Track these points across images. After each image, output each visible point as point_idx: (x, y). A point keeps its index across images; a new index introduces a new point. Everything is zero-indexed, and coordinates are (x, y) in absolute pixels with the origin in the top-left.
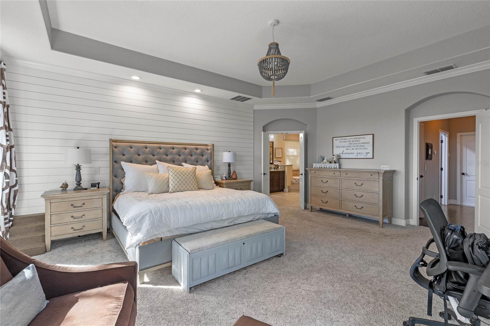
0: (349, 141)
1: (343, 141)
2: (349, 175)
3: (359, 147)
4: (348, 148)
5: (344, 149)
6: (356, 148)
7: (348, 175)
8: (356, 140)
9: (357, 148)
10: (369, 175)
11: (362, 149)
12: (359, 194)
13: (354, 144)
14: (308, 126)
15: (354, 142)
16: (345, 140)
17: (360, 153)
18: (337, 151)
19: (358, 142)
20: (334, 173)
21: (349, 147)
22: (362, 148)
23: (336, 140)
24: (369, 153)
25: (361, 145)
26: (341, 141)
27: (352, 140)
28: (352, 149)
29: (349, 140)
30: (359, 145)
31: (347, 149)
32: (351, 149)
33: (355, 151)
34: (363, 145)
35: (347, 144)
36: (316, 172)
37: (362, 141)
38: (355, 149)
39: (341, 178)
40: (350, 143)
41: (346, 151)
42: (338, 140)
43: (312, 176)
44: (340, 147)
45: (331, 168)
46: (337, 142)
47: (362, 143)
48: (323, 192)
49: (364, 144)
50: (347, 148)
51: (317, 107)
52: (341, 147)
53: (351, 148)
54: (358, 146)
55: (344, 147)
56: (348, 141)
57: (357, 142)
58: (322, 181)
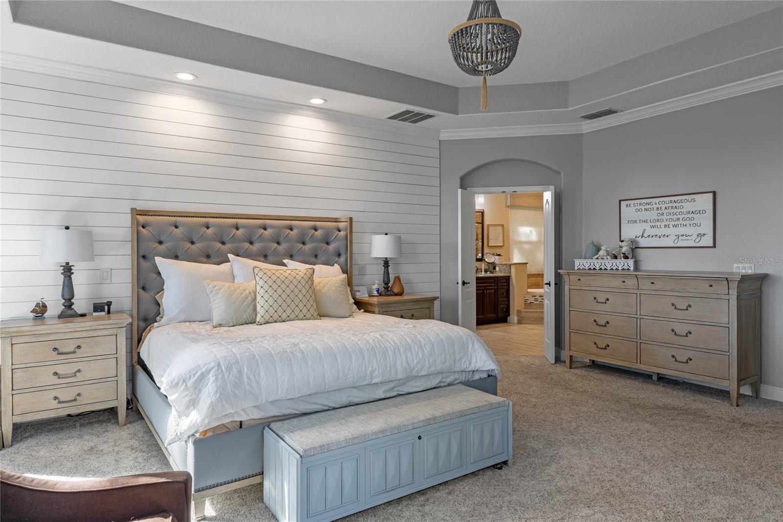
0: (658, 209)
1: (643, 208)
2: (658, 285)
3: (681, 222)
4: (656, 224)
5: (647, 226)
6: (674, 223)
7: (656, 287)
8: (674, 205)
9: (676, 223)
10: (704, 287)
11: (688, 225)
12: (681, 329)
13: (670, 214)
14: (562, 174)
15: (670, 211)
16: (648, 207)
17: (682, 235)
18: (630, 232)
19: (679, 210)
20: (624, 282)
21: (658, 220)
22: (687, 223)
23: (627, 206)
24: (704, 235)
25: (686, 216)
26: (639, 207)
27: (663, 206)
28: (665, 226)
29: (658, 206)
30: (681, 217)
31: (652, 227)
32: (663, 226)
33: (671, 231)
34: (690, 216)
35: (653, 215)
36: (582, 278)
37: (688, 206)
38: (671, 226)
39: (638, 292)
40: (660, 211)
41: (650, 231)
42: (632, 205)
43: (572, 287)
44: (635, 222)
45: (617, 269)
46: (629, 211)
47: (689, 212)
48: (597, 324)
49: (692, 215)
50: (653, 224)
51: (584, 132)
52: (638, 221)
53: (663, 224)
54: (678, 219)
55: (645, 221)
56: (655, 209)
57: (675, 211)
58: (595, 298)
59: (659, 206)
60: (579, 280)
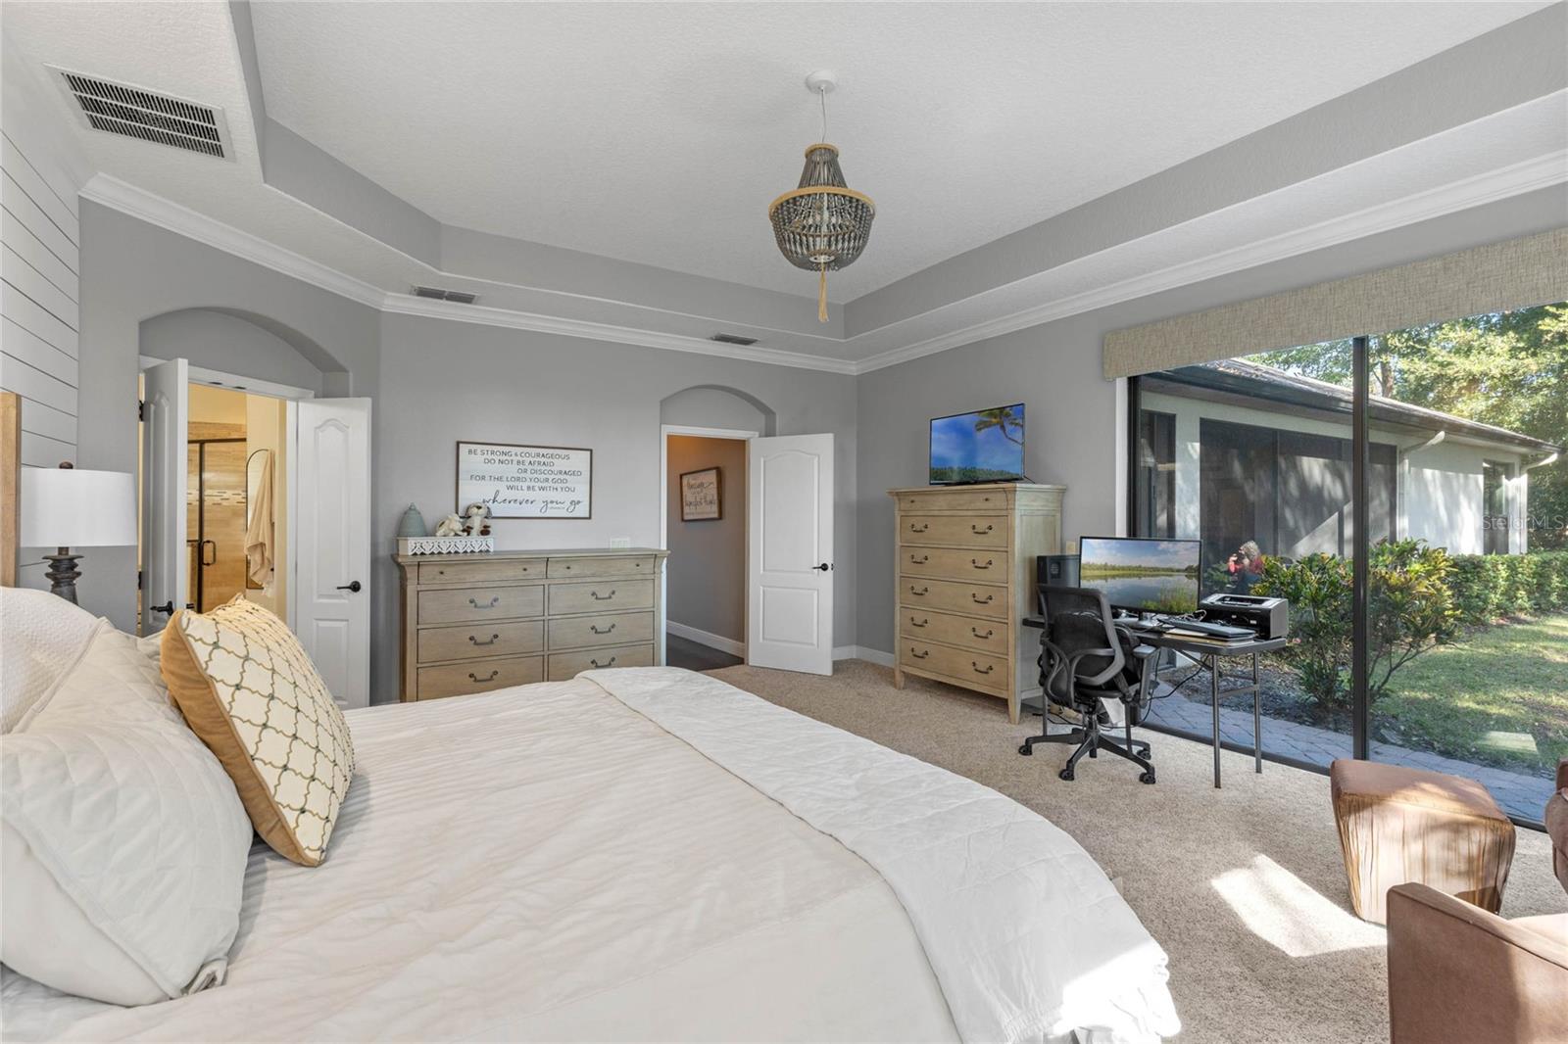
0: (518, 462)
1: (497, 458)
2: (576, 569)
3: (550, 484)
4: (516, 484)
5: (502, 486)
6: (541, 485)
7: (572, 572)
8: (542, 460)
9: (544, 485)
10: (630, 566)
11: (559, 489)
12: (602, 623)
13: (536, 472)
14: (351, 374)
15: (536, 467)
16: (504, 458)
17: (552, 502)
18: (471, 493)
19: (548, 468)
20: (525, 570)
21: (518, 479)
22: (559, 485)
23: (470, 452)
24: (579, 502)
25: (557, 477)
26: (490, 457)
27: (527, 460)
28: (529, 488)
29: (519, 458)
30: (551, 477)
31: (510, 488)
32: (525, 488)
33: (539, 496)
34: (562, 477)
35: (512, 470)
36: (447, 570)
37: (560, 464)
38: (536, 488)
39: (546, 582)
40: (521, 466)
41: (505, 494)
42: (479, 452)
43: (423, 588)
44: (483, 478)
45: (472, 552)
46: (471, 460)
47: (560, 472)
48: (476, 644)
49: (565, 476)
50: (511, 484)
51: (383, 310)
52: (487, 478)
53: (525, 485)
54: (547, 480)
55: (500, 479)
56: (515, 462)
57: (543, 468)
58: (472, 602)
59: (521, 459)
60: (442, 573)
